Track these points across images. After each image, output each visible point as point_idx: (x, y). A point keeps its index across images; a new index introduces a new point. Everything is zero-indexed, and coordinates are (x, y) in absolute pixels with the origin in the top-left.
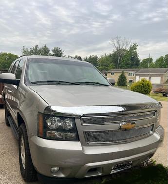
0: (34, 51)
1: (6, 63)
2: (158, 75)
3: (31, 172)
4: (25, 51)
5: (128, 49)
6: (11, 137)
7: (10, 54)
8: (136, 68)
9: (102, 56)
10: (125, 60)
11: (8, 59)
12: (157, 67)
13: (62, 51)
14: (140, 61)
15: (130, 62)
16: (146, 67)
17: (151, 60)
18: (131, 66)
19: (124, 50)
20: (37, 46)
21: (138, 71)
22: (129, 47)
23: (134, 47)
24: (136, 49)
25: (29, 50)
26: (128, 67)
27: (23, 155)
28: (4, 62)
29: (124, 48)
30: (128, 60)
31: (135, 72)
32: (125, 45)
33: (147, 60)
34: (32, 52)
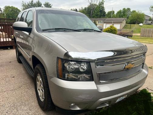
0: (30, 5)
1: (10, 14)
2: (118, 23)
3: (50, 105)
4: (23, 5)
5: (98, 4)
6: (24, 72)
7: (12, 7)
8: (103, 18)
9: (80, 9)
10: (96, 12)
11: (11, 11)
12: (118, 17)
13: (51, 5)
14: (106, 13)
15: (99, 13)
16: (110, 17)
17: (113, 12)
18: (100, 17)
19: (95, 5)
20: (32, 1)
21: (105, 20)
22: (98, 3)
23: (102, 3)
24: (103, 4)
25: (27, 4)
26: (98, 17)
27: (39, 89)
28: (8, 13)
29: (95, 3)
30: (98, 12)
31: (103, 21)
32: (96, 1)
33: (111, 12)
34: (29, 6)
